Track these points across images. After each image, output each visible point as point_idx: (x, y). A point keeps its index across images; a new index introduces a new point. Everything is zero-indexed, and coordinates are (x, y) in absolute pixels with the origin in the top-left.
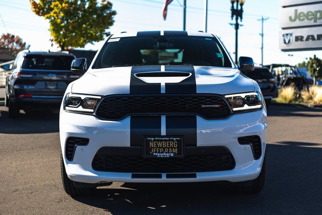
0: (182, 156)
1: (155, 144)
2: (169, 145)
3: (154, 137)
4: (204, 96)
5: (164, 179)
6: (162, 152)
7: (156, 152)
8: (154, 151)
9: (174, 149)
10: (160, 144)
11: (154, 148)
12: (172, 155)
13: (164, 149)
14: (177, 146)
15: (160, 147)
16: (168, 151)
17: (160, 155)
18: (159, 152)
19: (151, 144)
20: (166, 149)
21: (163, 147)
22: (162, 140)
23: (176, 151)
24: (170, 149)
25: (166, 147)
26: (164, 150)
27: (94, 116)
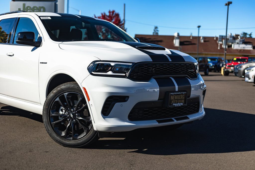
0: (186, 105)
1: (174, 97)
2: (180, 98)
3: (174, 93)
4: (189, 64)
5: (176, 122)
6: (177, 103)
7: (174, 103)
8: (173, 102)
9: (182, 100)
10: (176, 97)
11: (173, 100)
12: (182, 104)
13: (178, 100)
14: (184, 98)
15: (176, 100)
16: (180, 102)
17: (176, 105)
18: (176, 103)
19: (172, 98)
20: (179, 100)
21: (178, 99)
22: (177, 94)
23: (183, 101)
24: (181, 100)
25: (179, 99)
26: (178, 102)
27: (127, 78)
